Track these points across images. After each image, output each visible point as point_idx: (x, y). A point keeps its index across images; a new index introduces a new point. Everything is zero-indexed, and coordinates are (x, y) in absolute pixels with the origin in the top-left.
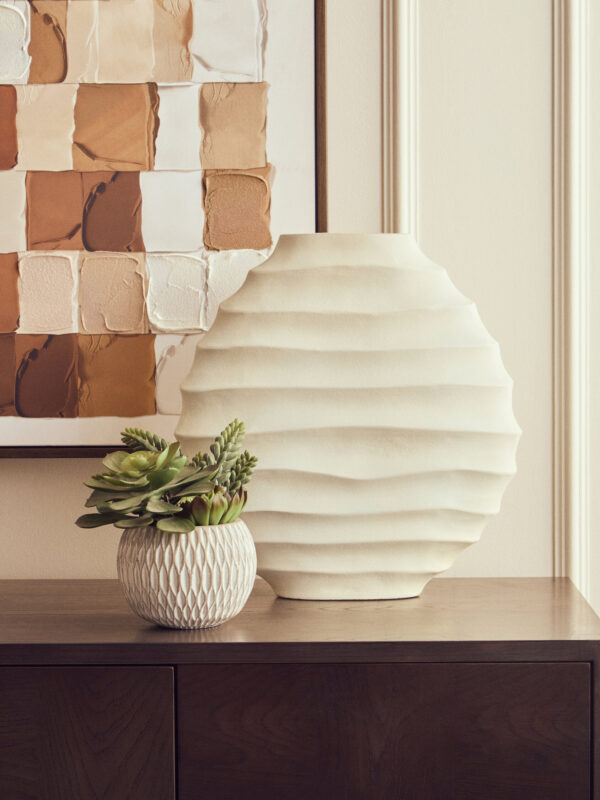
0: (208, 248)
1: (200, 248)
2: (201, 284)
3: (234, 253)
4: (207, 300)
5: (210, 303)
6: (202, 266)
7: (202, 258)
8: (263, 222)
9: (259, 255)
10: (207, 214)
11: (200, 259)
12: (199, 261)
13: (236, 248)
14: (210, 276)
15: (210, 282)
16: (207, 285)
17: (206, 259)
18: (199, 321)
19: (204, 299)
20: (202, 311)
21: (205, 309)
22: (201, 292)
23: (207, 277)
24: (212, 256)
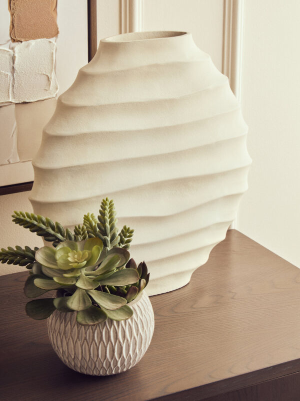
0: (14, 41)
1: (8, 41)
2: (9, 68)
3: (33, 42)
4: (14, 79)
5: (16, 82)
6: (10, 55)
7: (10, 48)
8: (52, 18)
9: (50, 42)
10: (12, 15)
11: (8, 50)
12: (8, 51)
13: (34, 39)
14: (16, 62)
15: (16, 66)
16: (13, 68)
17: (13, 49)
18: (9, 96)
19: (12, 79)
20: (11, 89)
21: (13, 86)
22: (10, 74)
23: (14, 63)
24: (18, 47)
